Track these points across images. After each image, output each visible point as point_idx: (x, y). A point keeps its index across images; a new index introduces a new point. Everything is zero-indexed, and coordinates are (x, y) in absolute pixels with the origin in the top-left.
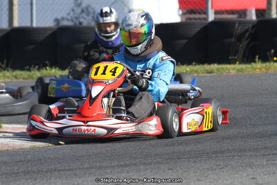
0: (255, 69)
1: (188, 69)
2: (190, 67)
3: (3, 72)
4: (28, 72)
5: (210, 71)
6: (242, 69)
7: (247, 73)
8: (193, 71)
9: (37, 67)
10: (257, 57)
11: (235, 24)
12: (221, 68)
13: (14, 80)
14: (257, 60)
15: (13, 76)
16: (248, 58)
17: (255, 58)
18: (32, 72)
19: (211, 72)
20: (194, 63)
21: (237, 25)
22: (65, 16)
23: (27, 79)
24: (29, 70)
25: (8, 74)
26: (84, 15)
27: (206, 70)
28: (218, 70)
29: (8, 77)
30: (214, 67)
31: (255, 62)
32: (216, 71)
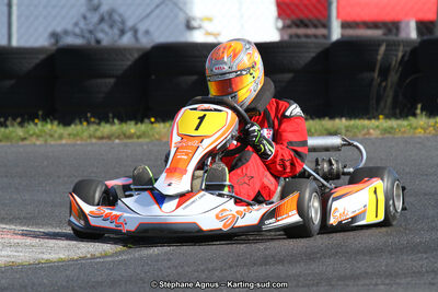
0: (416, 128)
4: (3, 129)
5: (333, 130)
6: (392, 128)
7: (400, 135)
9: (19, 120)
10: (419, 106)
11: (379, 45)
12: (352, 126)
14: (418, 111)
16: (403, 109)
17: (416, 109)
18: (11, 129)
19: (334, 134)
21: (383, 48)
22: (70, 27)
24: (6, 126)
26: (105, 26)
27: (326, 130)
28: (347, 129)
30: (341, 123)
31: (414, 115)
32: (343, 131)
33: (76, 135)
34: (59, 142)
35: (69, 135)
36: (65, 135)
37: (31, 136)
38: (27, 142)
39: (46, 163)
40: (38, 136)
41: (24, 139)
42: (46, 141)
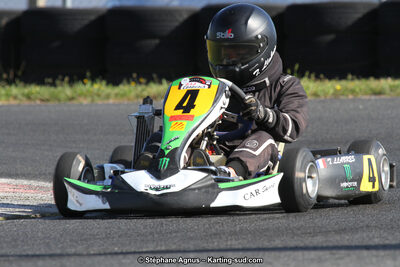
1: (338, 87)
2: (344, 82)
3: (7, 87)
4: (52, 89)
5: (378, 89)
8: (347, 89)
9: (67, 79)
12: (397, 87)
13: (26, 102)
15: (23, 95)
18: (60, 88)
19: (379, 93)
20: (350, 76)
23: (48, 100)
24: (53, 84)
25: (14, 90)
27: (371, 89)
28: (392, 89)
29: (15, 98)
30: (386, 83)
32: (388, 91)
33: (123, 95)
34: (106, 102)
35: (116, 95)
36: (112, 96)
37: (80, 95)
38: (75, 102)
39: (85, 121)
40: (85, 96)
41: (72, 99)
42: (93, 100)
